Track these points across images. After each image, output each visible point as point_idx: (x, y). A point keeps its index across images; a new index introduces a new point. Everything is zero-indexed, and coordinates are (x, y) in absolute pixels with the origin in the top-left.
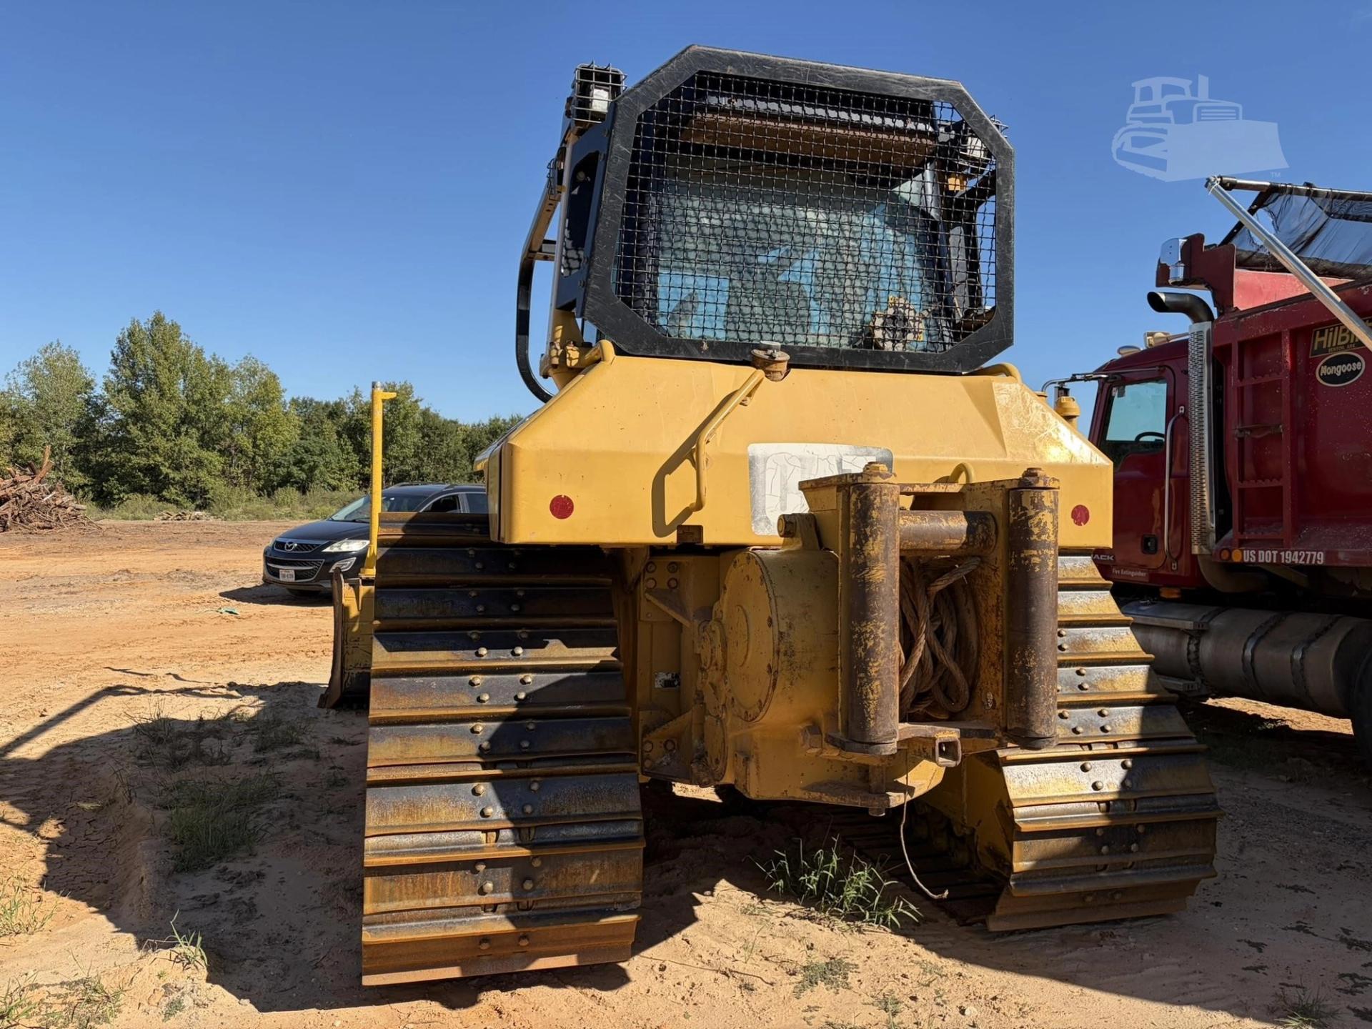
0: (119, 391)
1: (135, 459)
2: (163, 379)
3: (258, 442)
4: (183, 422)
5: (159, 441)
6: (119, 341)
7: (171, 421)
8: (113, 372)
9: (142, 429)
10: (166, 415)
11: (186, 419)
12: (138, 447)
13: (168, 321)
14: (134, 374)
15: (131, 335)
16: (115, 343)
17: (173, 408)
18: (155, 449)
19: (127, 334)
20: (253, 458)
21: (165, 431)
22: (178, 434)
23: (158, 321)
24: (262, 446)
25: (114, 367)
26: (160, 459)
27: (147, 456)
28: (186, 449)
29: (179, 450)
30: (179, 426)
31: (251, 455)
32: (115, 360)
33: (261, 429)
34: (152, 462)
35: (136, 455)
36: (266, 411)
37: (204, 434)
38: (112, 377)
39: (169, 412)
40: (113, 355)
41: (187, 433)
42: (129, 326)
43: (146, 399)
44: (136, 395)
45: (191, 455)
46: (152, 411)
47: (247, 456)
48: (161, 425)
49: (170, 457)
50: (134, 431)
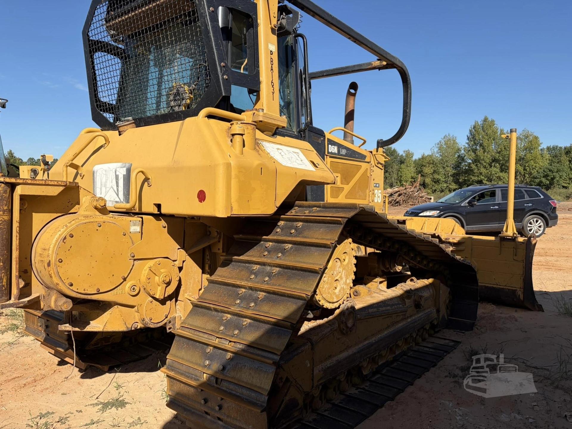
0: (469, 151)
1: (473, 178)
2: (485, 144)
3: (526, 168)
4: (493, 161)
5: (483, 170)
6: (470, 131)
7: (488, 161)
8: (467, 143)
9: (476, 165)
10: (486, 159)
11: (495, 160)
12: (475, 173)
13: (490, 119)
14: (475, 143)
15: (474, 127)
16: (468, 132)
17: (489, 156)
18: (481, 174)
19: (473, 127)
20: (524, 175)
21: (485, 166)
22: (491, 166)
23: (485, 120)
24: (528, 170)
25: (468, 141)
26: (483, 178)
27: (478, 176)
28: (494, 172)
29: (491, 173)
30: (491, 163)
31: (523, 173)
32: (468, 138)
33: (528, 162)
34: (479, 179)
35: (474, 176)
36: (531, 153)
37: (502, 166)
38: (467, 146)
39: (487, 158)
40: (467, 136)
41: (495, 166)
42: (474, 124)
43: (478, 153)
44: (475, 151)
45: (496, 175)
46: (480, 158)
47: (521, 174)
48: (484, 163)
49: (487, 177)
50: (473, 166)
